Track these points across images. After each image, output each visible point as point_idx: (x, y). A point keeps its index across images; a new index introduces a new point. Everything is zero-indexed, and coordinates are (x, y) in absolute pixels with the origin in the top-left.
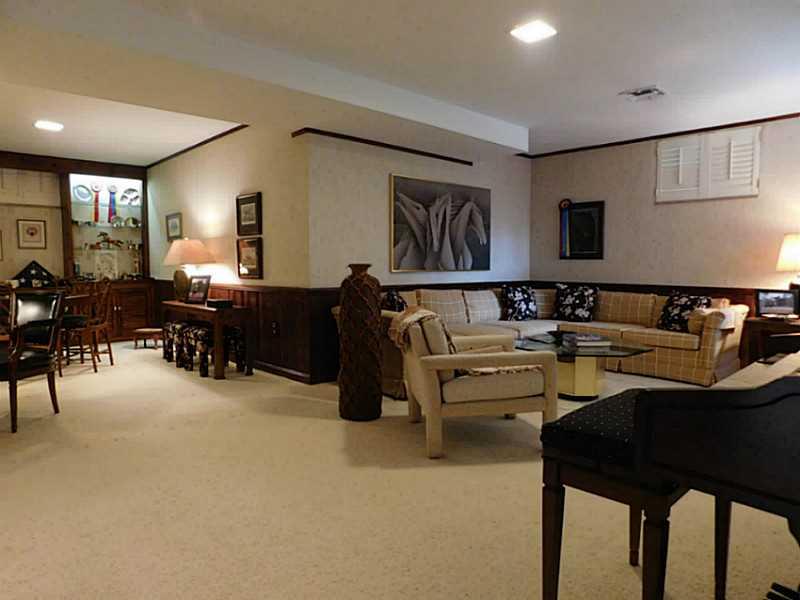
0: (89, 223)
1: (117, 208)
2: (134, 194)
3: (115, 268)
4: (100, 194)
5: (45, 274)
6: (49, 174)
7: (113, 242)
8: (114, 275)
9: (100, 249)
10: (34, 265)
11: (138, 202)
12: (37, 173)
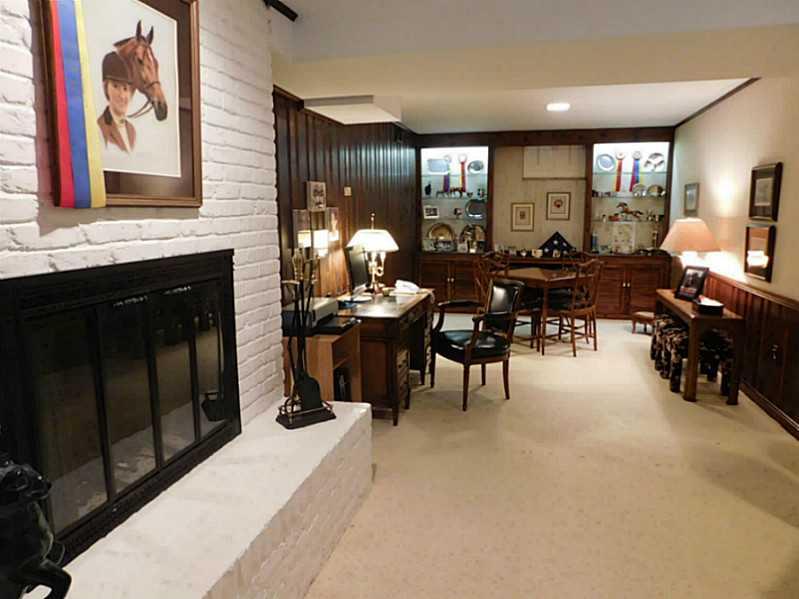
0: (608, 194)
1: (640, 175)
2: (659, 159)
3: (633, 240)
4: (624, 162)
5: (565, 244)
6: (577, 147)
7: (631, 213)
8: (631, 247)
9: (617, 220)
10: (557, 236)
11: (663, 168)
12: (567, 147)
